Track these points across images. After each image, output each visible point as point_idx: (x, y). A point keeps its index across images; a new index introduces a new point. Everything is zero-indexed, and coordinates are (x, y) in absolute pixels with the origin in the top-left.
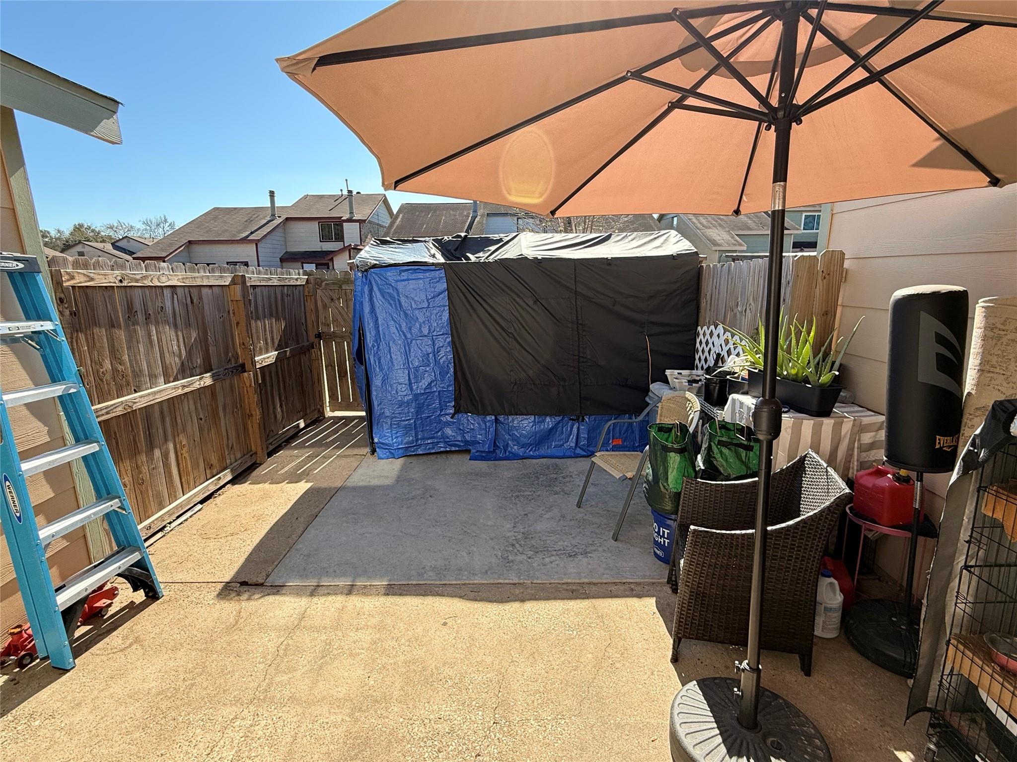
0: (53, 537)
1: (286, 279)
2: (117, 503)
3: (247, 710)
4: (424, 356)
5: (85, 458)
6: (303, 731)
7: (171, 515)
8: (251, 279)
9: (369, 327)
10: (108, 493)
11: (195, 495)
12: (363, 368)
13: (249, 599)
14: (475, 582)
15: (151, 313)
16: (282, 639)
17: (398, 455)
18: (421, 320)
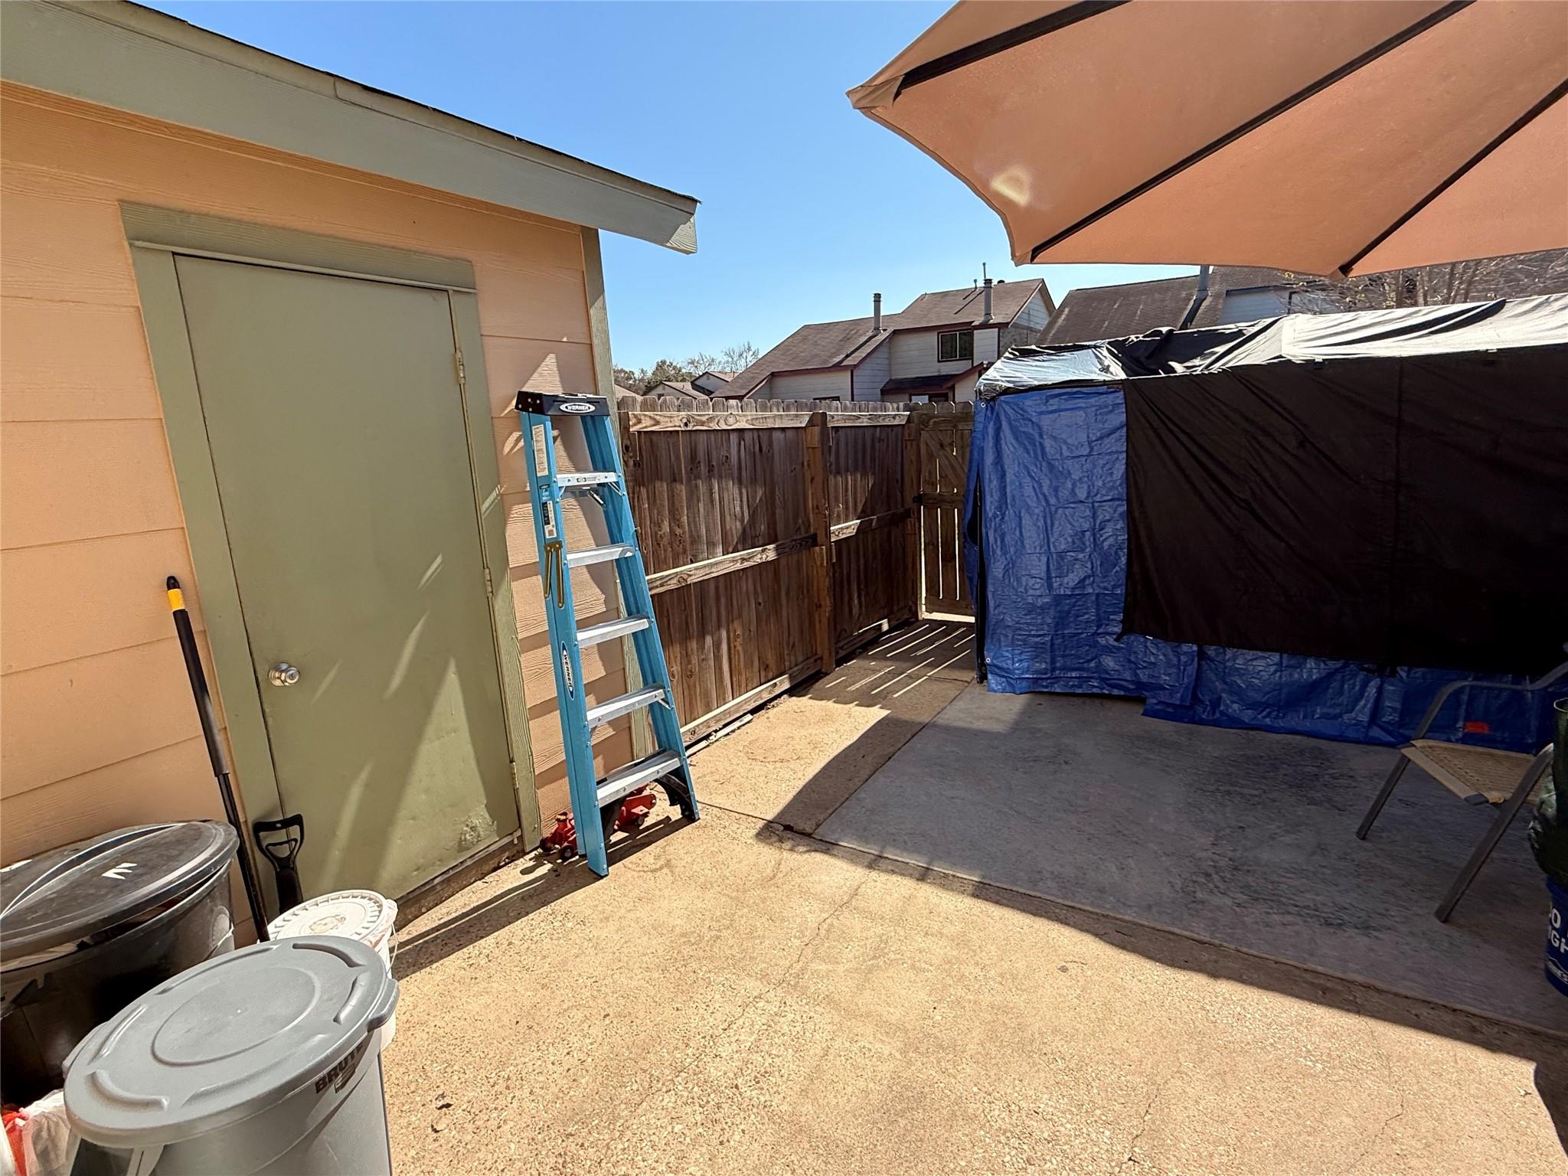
0: (599, 720)
1: (880, 416)
2: (660, 694)
3: (773, 993)
4: (1076, 535)
5: (634, 634)
6: (836, 1047)
7: (717, 722)
8: (833, 418)
9: (991, 486)
10: (654, 682)
11: (746, 701)
12: (977, 548)
13: (791, 850)
14: (1127, 918)
15: (714, 464)
16: (825, 915)
17: (1020, 688)
18: (1075, 476)
